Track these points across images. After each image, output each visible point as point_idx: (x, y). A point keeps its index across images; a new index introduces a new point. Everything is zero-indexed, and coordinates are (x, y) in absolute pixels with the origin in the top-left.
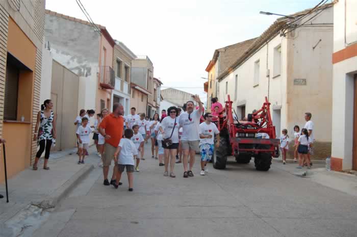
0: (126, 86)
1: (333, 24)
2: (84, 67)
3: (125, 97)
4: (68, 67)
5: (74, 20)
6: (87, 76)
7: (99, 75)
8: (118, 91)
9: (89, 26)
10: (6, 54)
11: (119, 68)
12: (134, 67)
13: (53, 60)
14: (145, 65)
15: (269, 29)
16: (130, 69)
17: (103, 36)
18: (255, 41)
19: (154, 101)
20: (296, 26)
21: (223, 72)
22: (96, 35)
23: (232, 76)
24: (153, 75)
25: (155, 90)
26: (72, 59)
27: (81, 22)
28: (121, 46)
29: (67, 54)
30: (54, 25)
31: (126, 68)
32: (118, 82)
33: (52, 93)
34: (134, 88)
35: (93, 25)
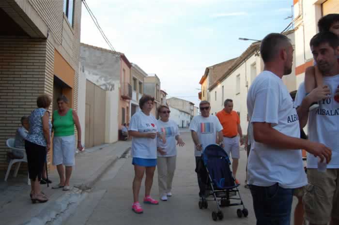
2: (109, 84)
4: (97, 84)
5: (101, 50)
6: (111, 90)
7: (120, 89)
8: (135, 101)
9: (112, 53)
10: (53, 76)
11: (135, 83)
12: (146, 83)
13: (87, 80)
14: (154, 81)
15: (246, 51)
16: (143, 84)
17: (123, 61)
18: (236, 61)
21: (213, 84)
22: (117, 60)
23: (219, 86)
24: (160, 88)
25: (162, 99)
26: (100, 78)
27: (106, 51)
28: (136, 67)
29: (97, 75)
31: (140, 83)
32: (134, 94)
33: (86, 104)
35: (114, 53)
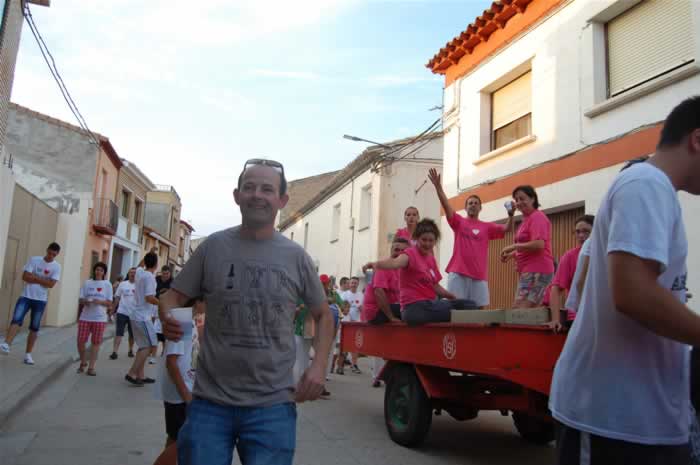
0: (135, 231)
1: (442, 160)
2: (68, 198)
3: (133, 248)
4: (40, 196)
5: (57, 123)
6: (71, 212)
7: (91, 212)
8: (122, 239)
9: (82, 134)
11: (126, 202)
12: (151, 203)
13: (17, 184)
14: (167, 200)
16: (143, 205)
17: (103, 152)
18: (335, 176)
19: (180, 256)
20: (393, 159)
21: (288, 218)
22: (92, 149)
23: (300, 224)
24: (179, 216)
25: (182, 239)
26: (49, 183)
27: (68, 127)
28: (131, 168)
29: (41, 176)
30: (23, 130)
31: (138, 203)
32: (122, 224)
33: (9, 237)
34: (148, 234)
35: (87, 134)
